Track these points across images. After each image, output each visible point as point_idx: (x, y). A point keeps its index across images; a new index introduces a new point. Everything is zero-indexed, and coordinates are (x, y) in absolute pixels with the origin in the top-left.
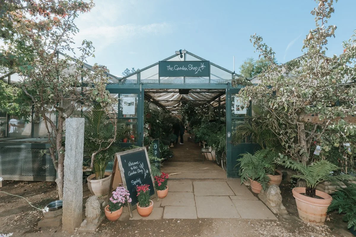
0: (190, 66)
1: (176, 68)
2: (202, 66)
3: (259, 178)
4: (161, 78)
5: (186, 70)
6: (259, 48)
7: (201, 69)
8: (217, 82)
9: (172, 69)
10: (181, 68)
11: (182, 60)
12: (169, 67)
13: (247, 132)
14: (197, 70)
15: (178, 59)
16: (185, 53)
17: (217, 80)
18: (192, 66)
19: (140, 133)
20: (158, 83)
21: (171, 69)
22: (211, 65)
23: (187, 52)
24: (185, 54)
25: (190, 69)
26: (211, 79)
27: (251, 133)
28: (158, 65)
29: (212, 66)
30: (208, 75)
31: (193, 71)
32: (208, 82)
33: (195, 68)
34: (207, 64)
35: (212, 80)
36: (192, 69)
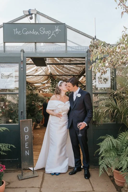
0: (42, 29)
1: (25, 31)
2: (57, 30)
3: (121, 168)
4: (7, 44)
5: (36, 34)
6: (121, 4)
7: (55, 33)
8: (76, 49)
9: (20, 33)
10: (30, 32)
11: (33, 21)
12: (16, 31)
13: (110, 109)
14: (50, 35)
15: (26, 20)
16: (36, 13)
17: (76, 47)
18: (44, 29)
19: (22, 112)
20: (3, 50)
21: (18, 33)
22: (68, 29)
23: (38, 13)
24: (35, 15)
25: (42, 33)
26: (68, 45)
27: (114, 111)
28: (2, 29)
29: (68, 31)
30: (65, 40)
31: (46, 36)
32: (64, 49)
33: (48, 32)
34: (63, 27)
35: (69, 47)
36: (44, 33)
